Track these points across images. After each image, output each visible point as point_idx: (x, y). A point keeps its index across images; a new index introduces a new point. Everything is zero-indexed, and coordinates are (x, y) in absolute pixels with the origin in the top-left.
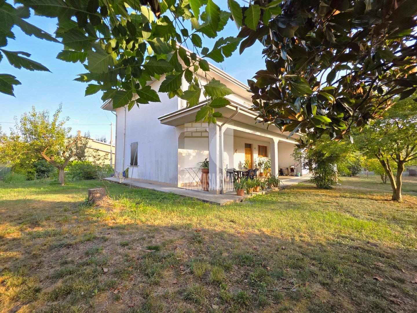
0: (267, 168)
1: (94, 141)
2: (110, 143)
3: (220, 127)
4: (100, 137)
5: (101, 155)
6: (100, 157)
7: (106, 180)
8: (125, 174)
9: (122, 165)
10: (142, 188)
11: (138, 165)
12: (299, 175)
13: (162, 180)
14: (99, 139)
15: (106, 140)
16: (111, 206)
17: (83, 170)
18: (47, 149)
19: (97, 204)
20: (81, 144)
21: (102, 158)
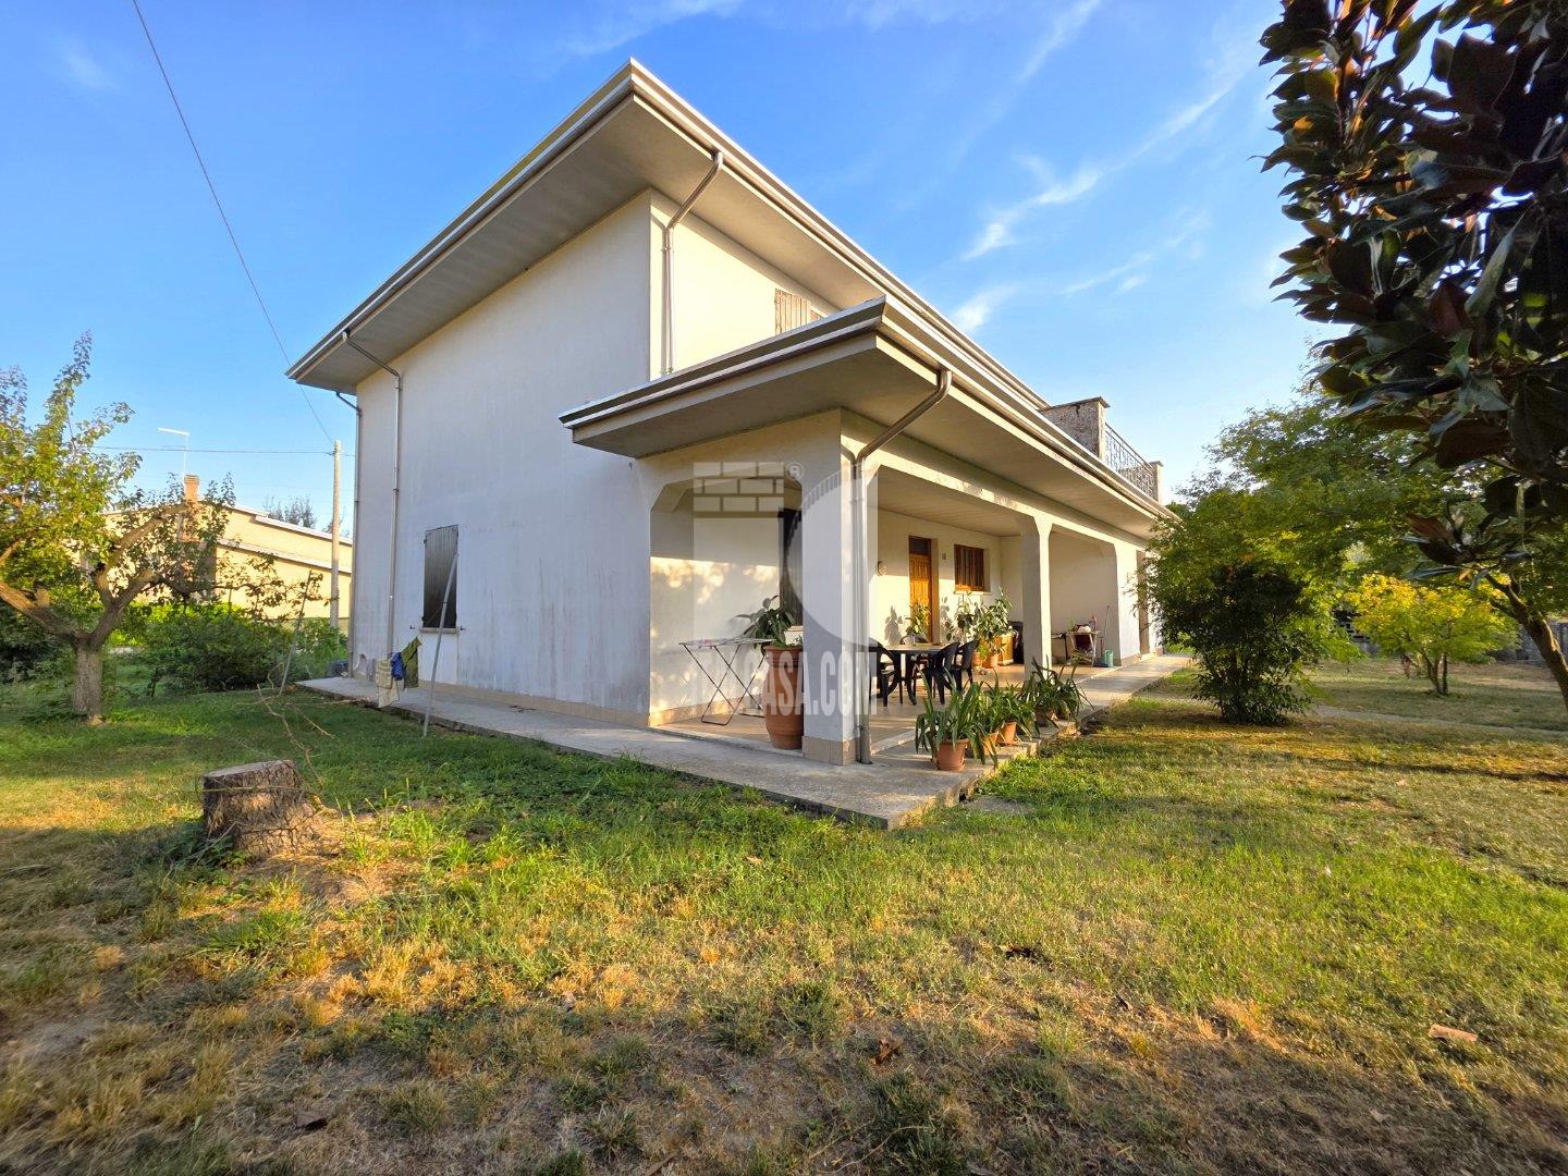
0: (991, 635)
1: (258, 518)
2: (331, 528)
3: (856, 462)
4: (285, 506)
5: (287, 583)
6: (281, 590)
7: (309, 690)
8: (403, 668)
9: (384, 625)
10: (481, 732)
11: (458, 624)
12: (1112, 664)
13: (570, 692)
14: (284, 515)
15: (315, 514)
16: (335, 861)
17: (202, 647)
18: (14, 555)
19: (253, 851)
20: (190, 530)
21: (292, 596)
